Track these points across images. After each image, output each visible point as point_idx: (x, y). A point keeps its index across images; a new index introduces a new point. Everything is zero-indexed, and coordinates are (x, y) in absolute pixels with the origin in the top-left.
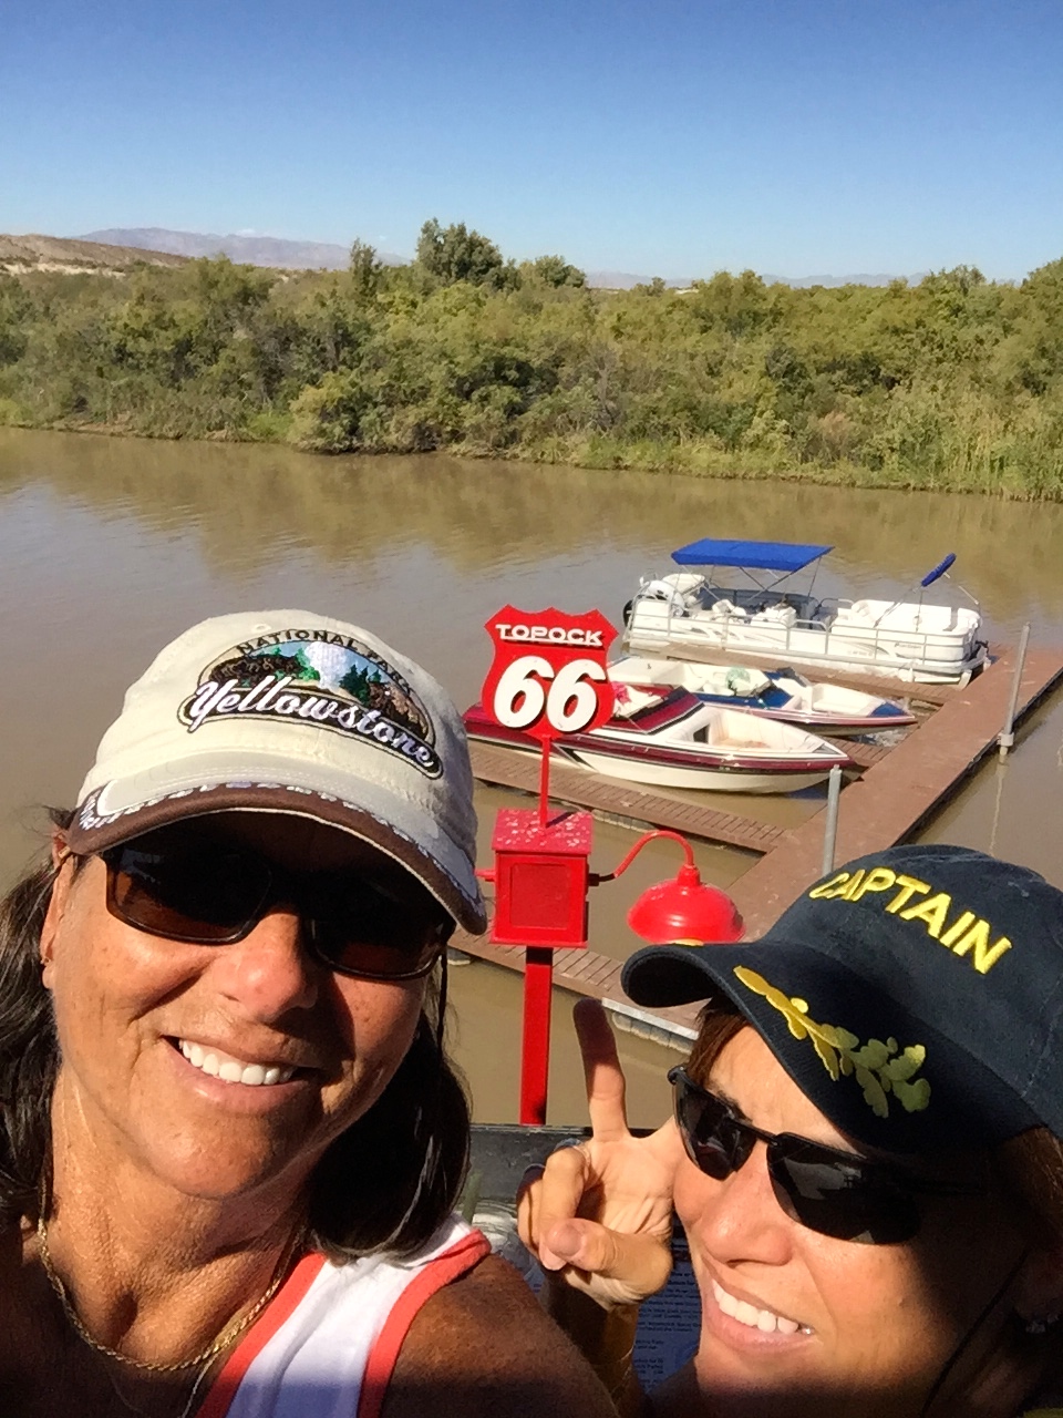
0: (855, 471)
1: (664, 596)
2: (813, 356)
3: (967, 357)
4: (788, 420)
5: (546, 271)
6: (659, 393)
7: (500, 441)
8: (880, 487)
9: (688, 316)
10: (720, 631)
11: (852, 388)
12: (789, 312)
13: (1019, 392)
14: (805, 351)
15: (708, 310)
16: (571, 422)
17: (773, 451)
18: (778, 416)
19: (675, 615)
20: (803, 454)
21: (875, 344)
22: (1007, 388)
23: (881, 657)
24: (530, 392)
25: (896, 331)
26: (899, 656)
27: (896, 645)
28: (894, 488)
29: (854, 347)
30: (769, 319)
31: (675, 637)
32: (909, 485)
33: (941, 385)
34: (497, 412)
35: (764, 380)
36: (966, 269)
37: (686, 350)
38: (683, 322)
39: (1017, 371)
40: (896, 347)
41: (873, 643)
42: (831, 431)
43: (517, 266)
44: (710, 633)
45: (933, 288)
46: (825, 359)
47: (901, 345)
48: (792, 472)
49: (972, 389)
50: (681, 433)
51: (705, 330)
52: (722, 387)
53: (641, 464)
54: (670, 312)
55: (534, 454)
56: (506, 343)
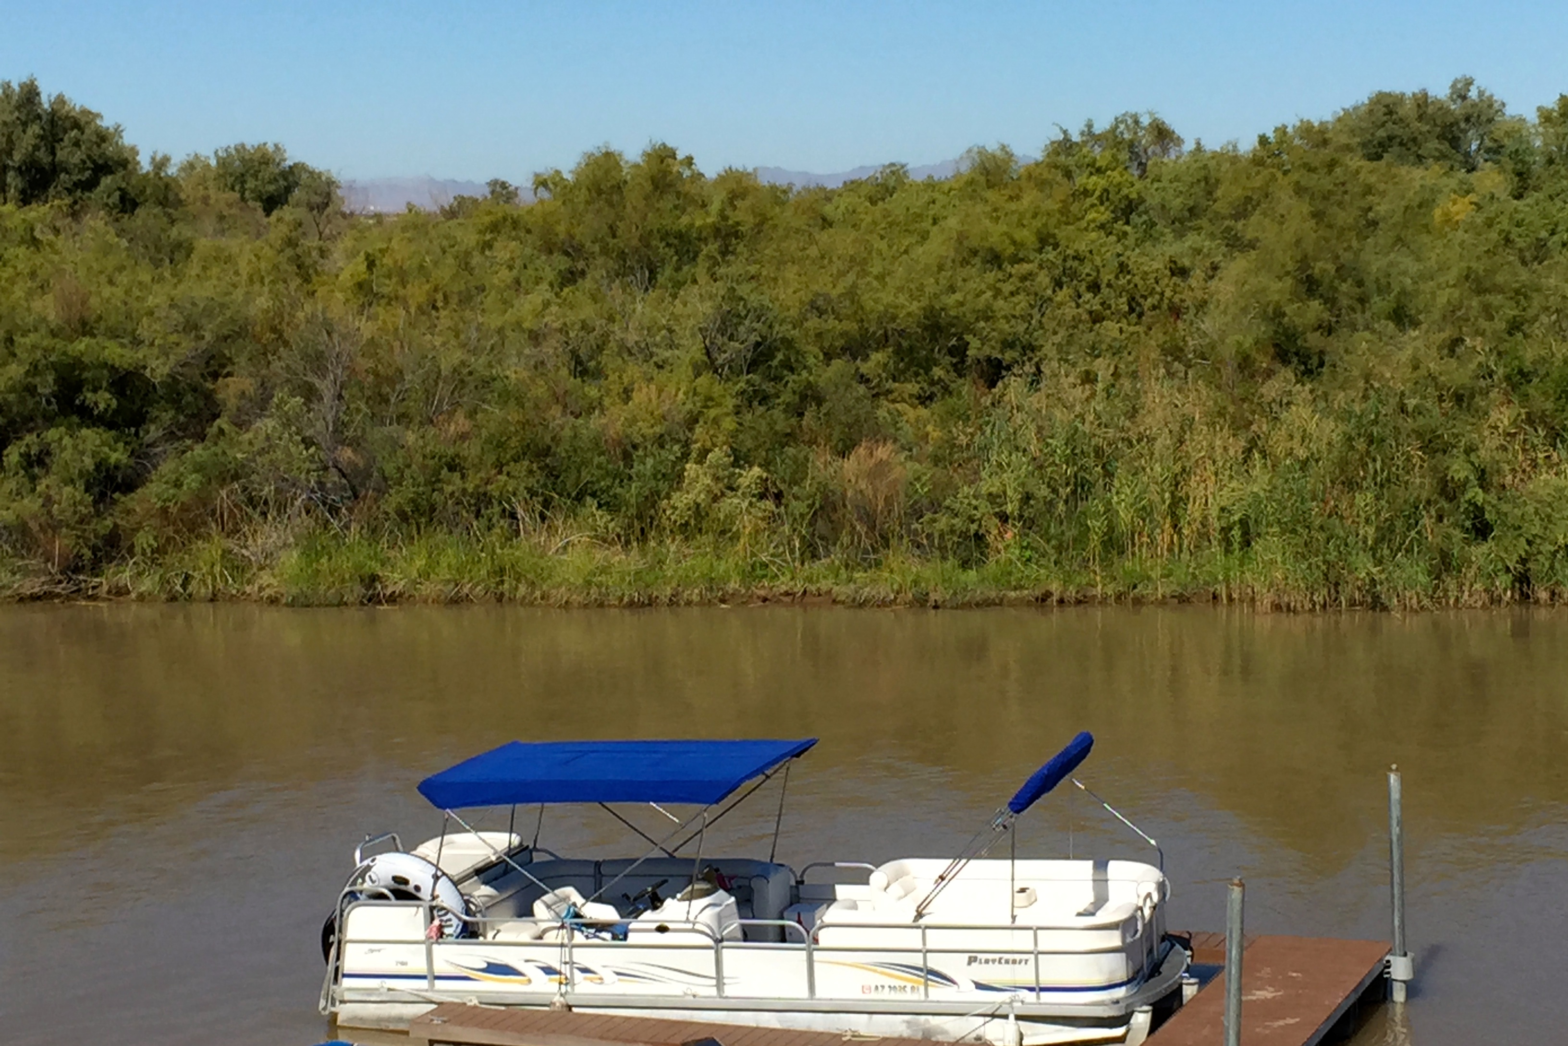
0: (927, 573)
1: (410, 888)
2: (813, 323)
3: (1154, 308)
4: (766, 465)
5: (241, 179)
6: (460, 423)
7: (80, 556)
8: (986, 604)
9: (528, 251)
10: (556, 966)
11: (912, 388)
12: (759, 228)
13: (1269, 374)
14: (794, 313)
15: (572, 237)
16: (251, 501)
17: (735, 537)
18: (740, 459)
19: (441, 934)
20: (803, 538)
21: (952, 289)
22: (1241, 368)
23: (939, 993)
24: (148, 439)
25: (995, 259)
26: (979, 986)
27: (971, 961)
28: (1013, 604)
29: (902, 299)
30: (712, 247)
31: (446, 990)
32: (1048, 595)
33: (1102, 367)
34: (68, 489)
35: (703, 380)
36: (1137, 122)
37: (519, 324)
38: (518, 263)
39: (1263, 330)
40: (997, 293)
41: (917, 960)
42: (863, 485)
43: (172, 170)
44: (529, 970)
45: (1071, 161)
46: (840, 327)
47: (1007, 288)
48: (783, 584)
49: (1170, 374)
50: (520, 512)
51: (570, 277)
52: (607, 402)
53: (428, 589)
54: (488, 245)
55: (164, 581)
56: (85, 328)
